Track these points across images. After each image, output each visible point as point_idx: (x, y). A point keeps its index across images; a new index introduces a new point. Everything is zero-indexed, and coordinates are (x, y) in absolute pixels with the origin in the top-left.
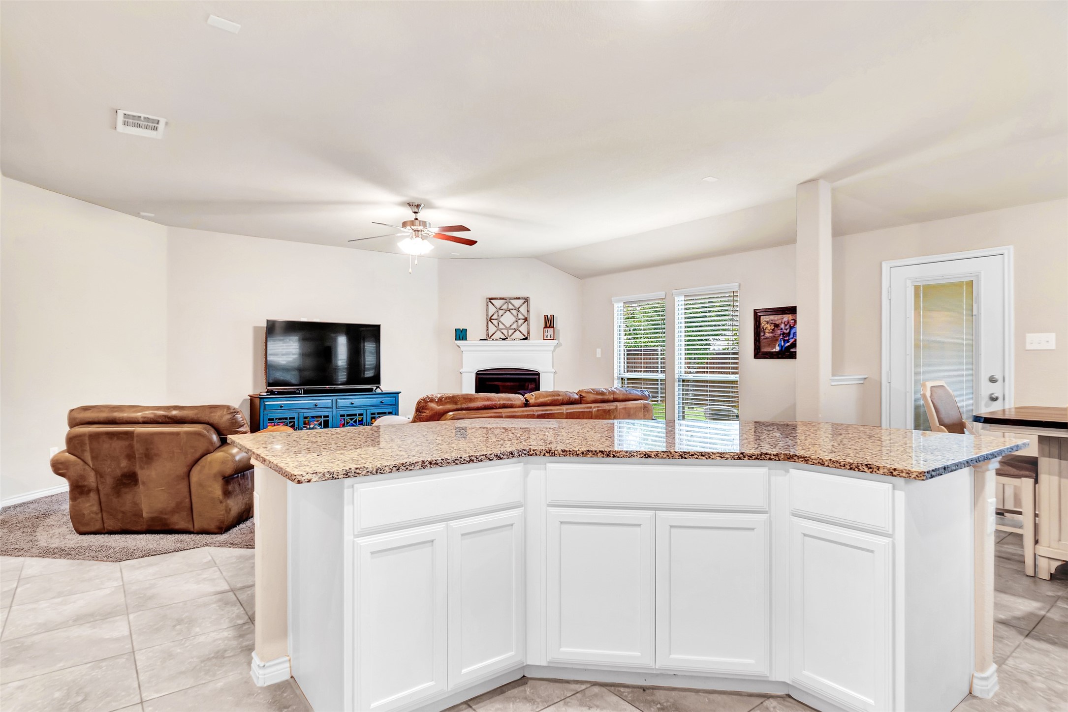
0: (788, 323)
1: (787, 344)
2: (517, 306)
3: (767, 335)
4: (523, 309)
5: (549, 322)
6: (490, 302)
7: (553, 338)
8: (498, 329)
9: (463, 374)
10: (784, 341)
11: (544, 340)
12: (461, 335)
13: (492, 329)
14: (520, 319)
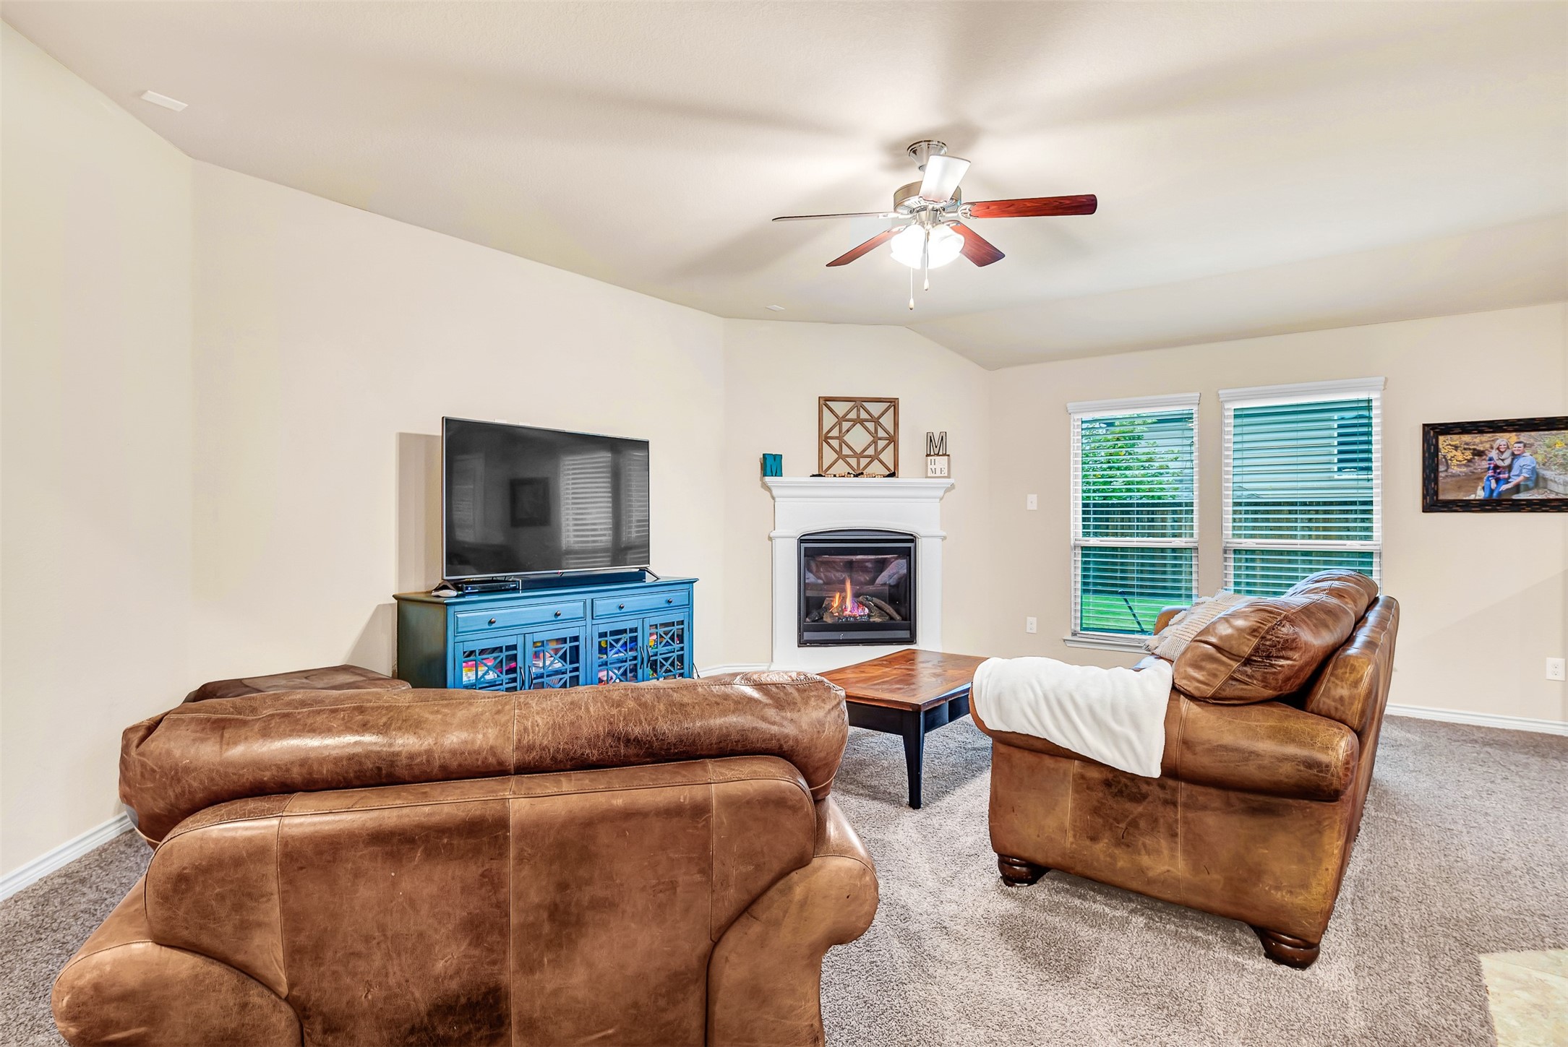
0: (1508, 448)
1: (1504, 487)
2: (876, 415)
3: (1455, 470)
4: (887, 421)
5: (936, 446)
6: (827, 405)
7: (946, 475)
8: (841, 456)
9: (777, 542)
10: (1498, 480)
11: (927, 477)
12: (771, 465)
13: (829, 456)
14: (880, 439)
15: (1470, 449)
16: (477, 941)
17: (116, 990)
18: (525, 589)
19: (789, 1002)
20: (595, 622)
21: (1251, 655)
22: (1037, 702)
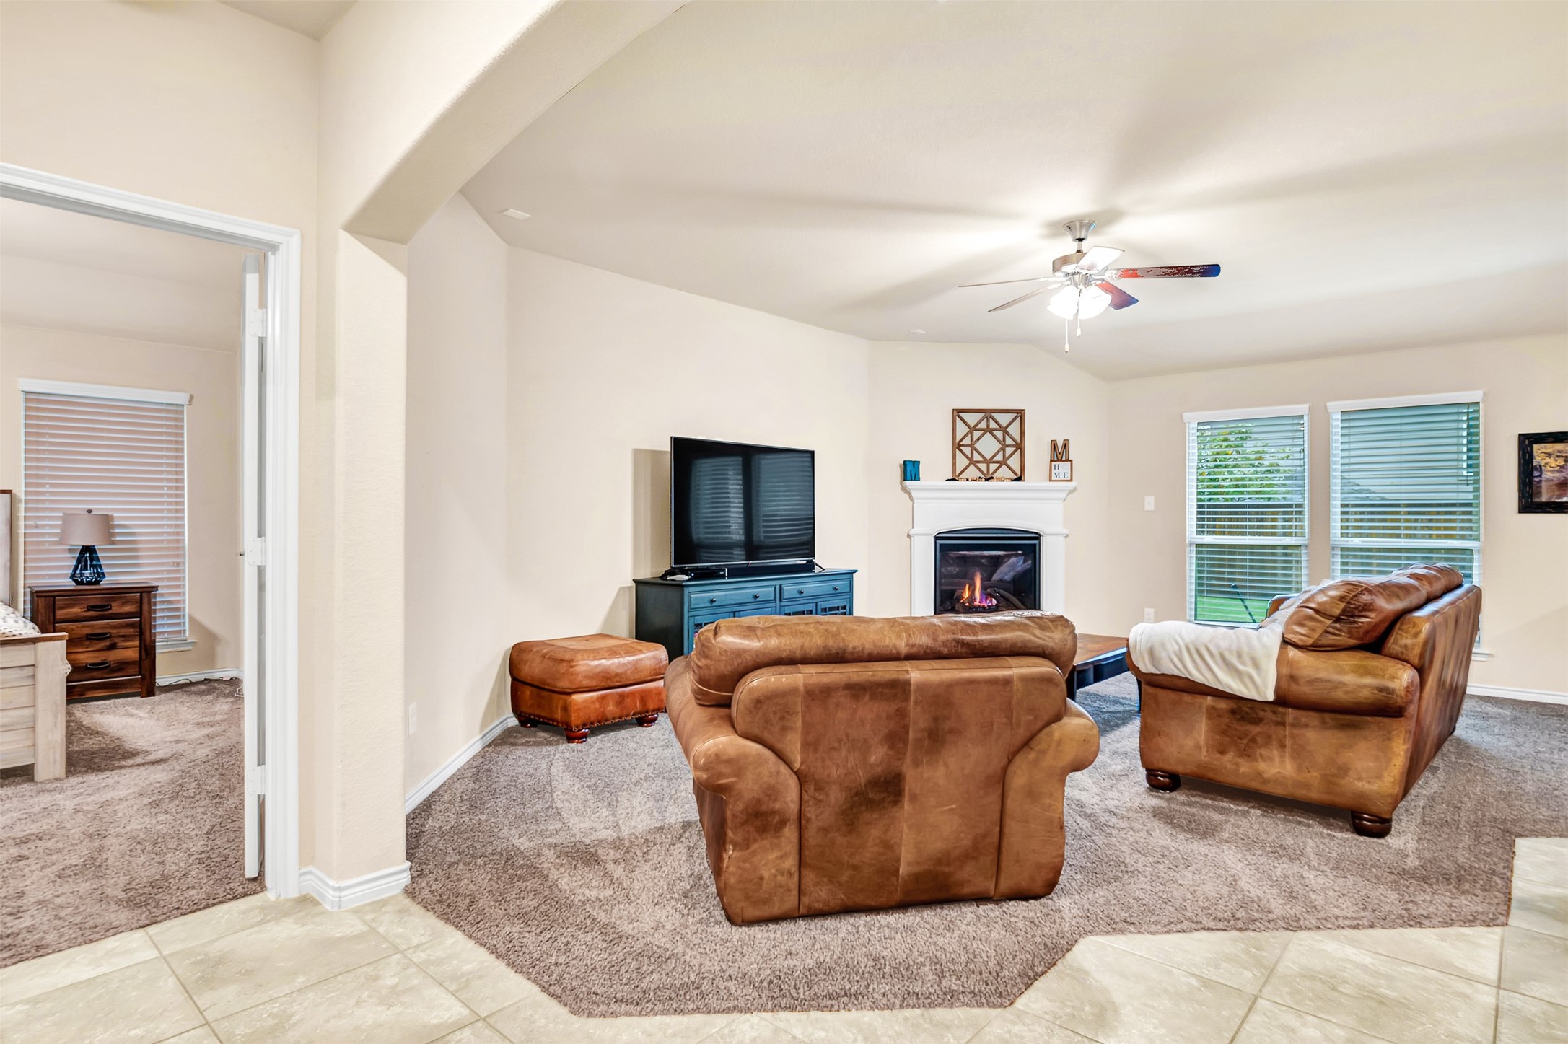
2: (1004, 424)
3: (1548, 475)
4: (1014, 430)
5: (1059, 453)
6: (959, 417)
7: (1069, 479)
8: (972, 462)
9: (916, 540)
11: (1051, 480)
12: (910, 471)
13: (962, 462)
14: (1008, 446)
15: (1562, 457)
16: (892, 747)
17: (725, 757)
18: (729, 577)
19: (1048, 801)
20: (783, 604)
21: (1340, 615)
22: (1180, 651)
